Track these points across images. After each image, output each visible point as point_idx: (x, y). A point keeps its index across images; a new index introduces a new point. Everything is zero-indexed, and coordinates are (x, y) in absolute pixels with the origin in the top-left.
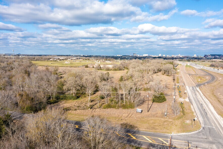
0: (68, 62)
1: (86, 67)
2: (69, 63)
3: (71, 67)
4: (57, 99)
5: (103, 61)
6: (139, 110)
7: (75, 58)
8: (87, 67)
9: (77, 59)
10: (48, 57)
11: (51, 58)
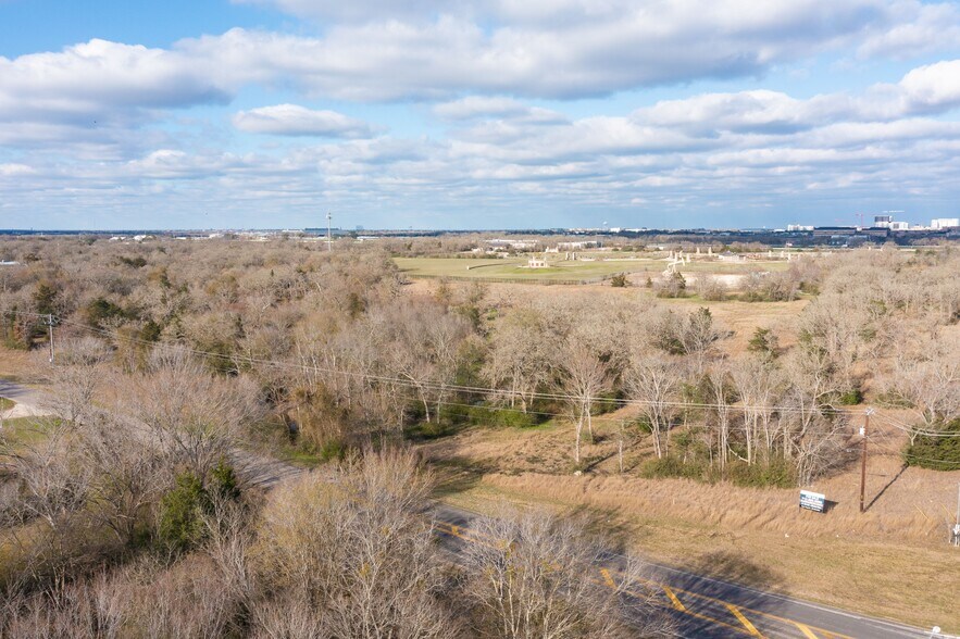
0: (540, 262)
1: (615, 285)
2: (546, 266)
3: (550, 284)
4: (456, 421)
5: (710, 254)
6: (813, 497)
7: (579, 244)
8: (622, 285)
9: (589, 246)
10: (463, 241)
11: (475, 246)
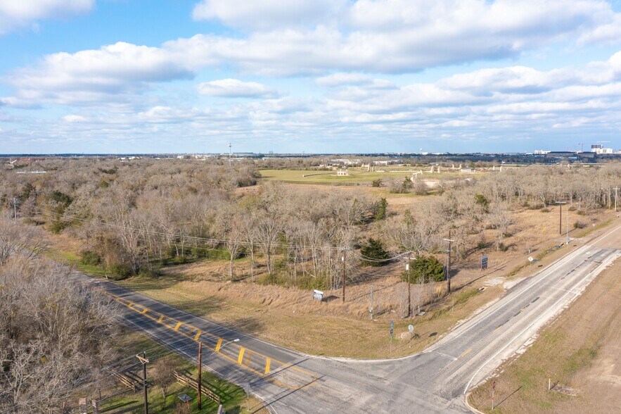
0: (343, 173)
1: (374, 186)
2: (347, 175)
6: (319, 294)
7: (386, 162)
8: (378, 186)
10: (315, 160)
11: (320, 163)
